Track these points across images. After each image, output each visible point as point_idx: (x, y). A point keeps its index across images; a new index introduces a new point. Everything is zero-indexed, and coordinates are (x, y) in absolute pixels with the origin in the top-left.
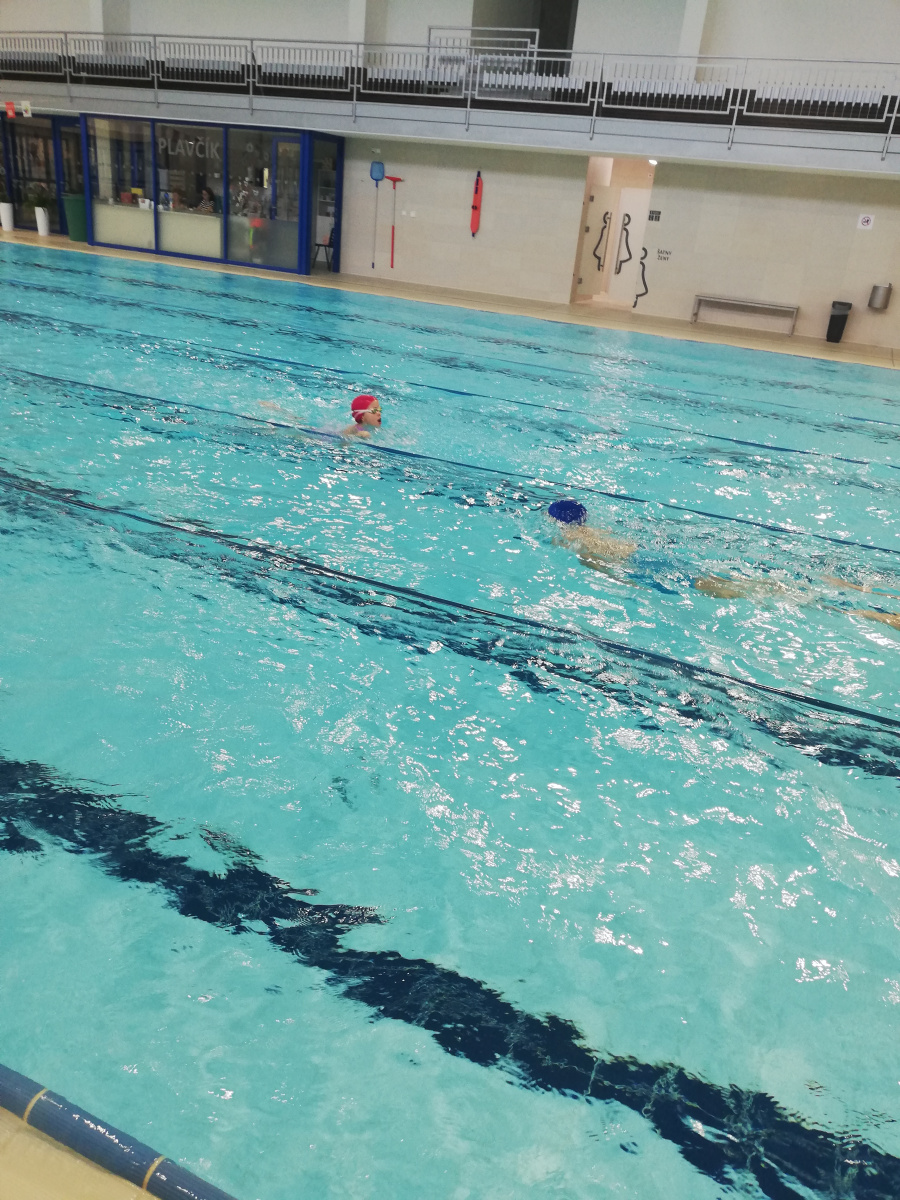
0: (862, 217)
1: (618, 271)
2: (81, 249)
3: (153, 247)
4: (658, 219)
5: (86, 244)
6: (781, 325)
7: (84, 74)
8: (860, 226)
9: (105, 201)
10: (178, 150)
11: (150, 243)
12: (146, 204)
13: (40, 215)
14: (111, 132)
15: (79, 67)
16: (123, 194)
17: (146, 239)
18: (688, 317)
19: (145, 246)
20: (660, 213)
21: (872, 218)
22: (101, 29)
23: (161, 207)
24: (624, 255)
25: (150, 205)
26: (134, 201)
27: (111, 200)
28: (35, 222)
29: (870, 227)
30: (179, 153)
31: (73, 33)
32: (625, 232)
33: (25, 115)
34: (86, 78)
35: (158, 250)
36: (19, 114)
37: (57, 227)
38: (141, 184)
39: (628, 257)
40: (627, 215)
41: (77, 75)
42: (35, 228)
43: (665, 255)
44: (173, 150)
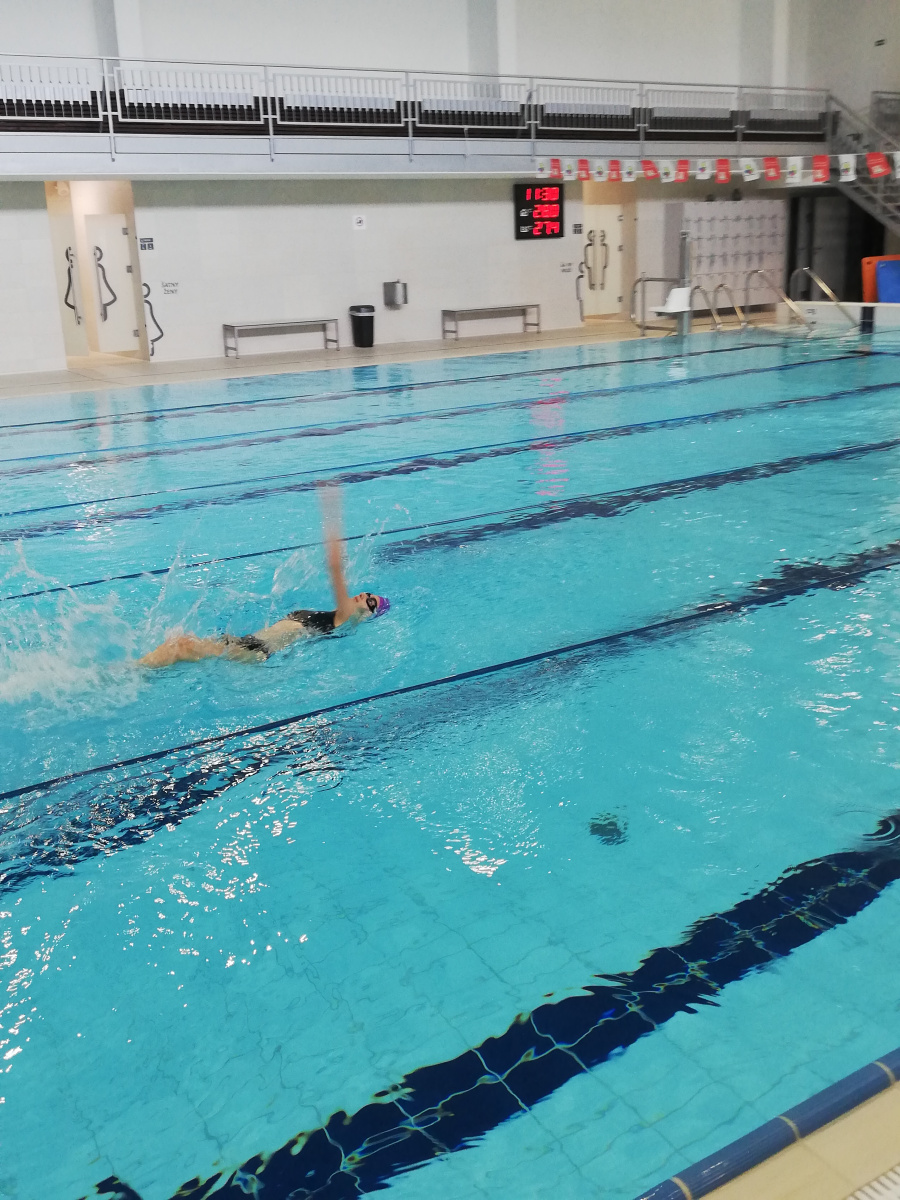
0: (356, 217)
1: (105, 316)
4: (151, 247)
6: (313, 341)
8: (356, 227)
18: (219, 353)
20: (152, 240)
21: (363, 218)
24: (108, 298)
29: (364, 227)
32: (100, 269)
39: (112, 298)
40: (98, 248)
43: (173, 288)
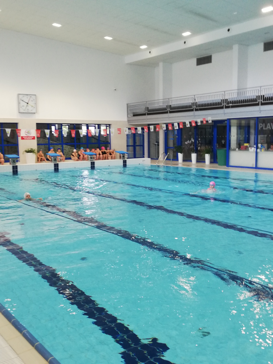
2: (224, 169)
3: (254, 166)
5: (225, 167)
7: (231, 105)
9: (234, 150)
10: (267, 127)
11: (253, 165)
12: (253, 150)
13: (207, 157)
14: (237, 123)
15: (228, 103)
16: (242, 146)
17: (252, 163)
19: (251, 166)
22: (236, 88)
23: (258, 150)
25: (254, 150)
26: (246, 149)
27: (237, 149)
28: (205, 159)
30: (269, 129)
31: (227, 91)
33: (209, 122)
34: (231, 106)
35: (256, 168)
36: (207, 122)
37: (212, 160)
38: (248, 142)
41: (228, 105)
42: (205, 162)
44: (266, 127)
